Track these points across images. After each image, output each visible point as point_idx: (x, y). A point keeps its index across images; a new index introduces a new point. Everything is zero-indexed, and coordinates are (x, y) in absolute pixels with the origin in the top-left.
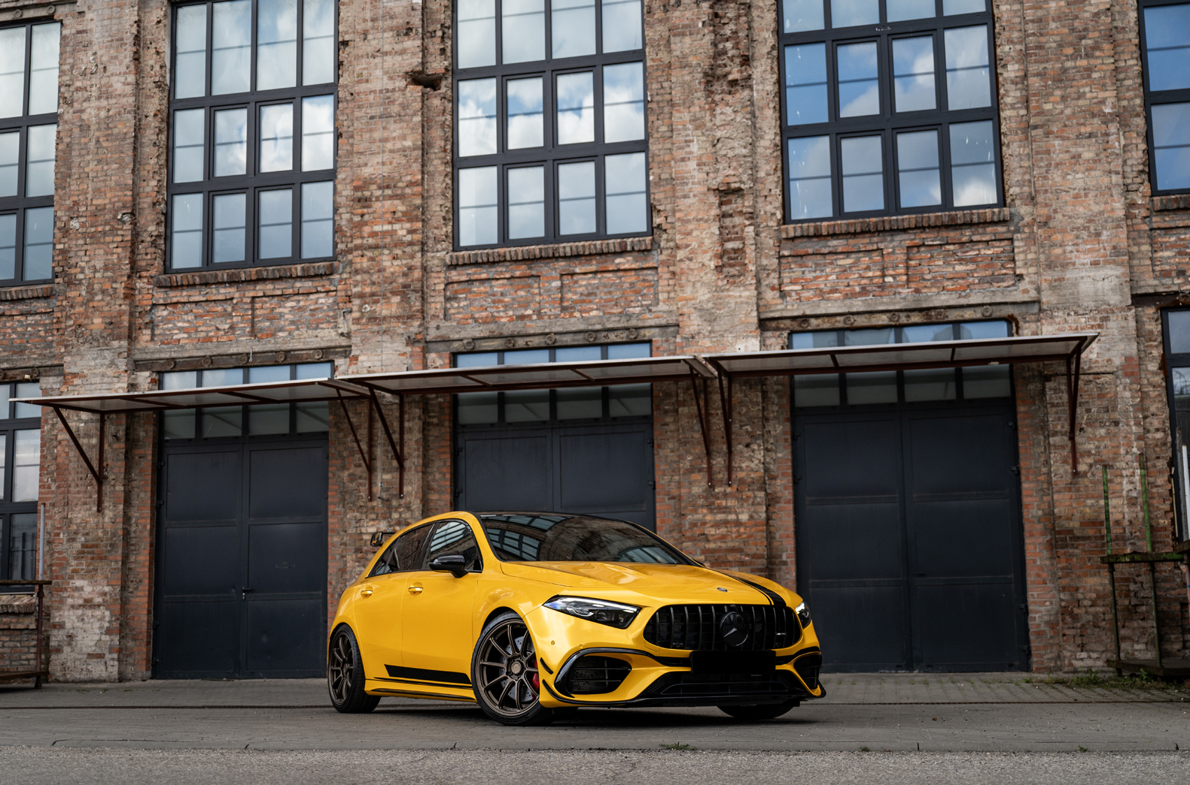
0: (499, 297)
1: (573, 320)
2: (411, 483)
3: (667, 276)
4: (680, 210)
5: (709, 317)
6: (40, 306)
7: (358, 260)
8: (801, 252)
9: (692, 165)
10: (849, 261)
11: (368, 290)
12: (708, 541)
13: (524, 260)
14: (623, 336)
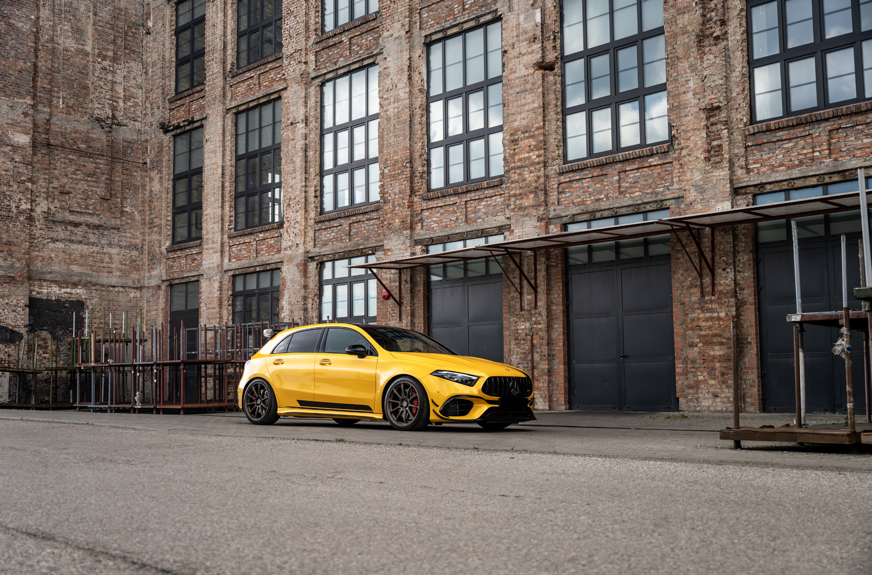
0: (586, 189)
1: (625, 199)
2: (541, 300)
3: (678, 166)
4: (683, 125)
5: (701, 190)
6: (374, 215)
7: (513, 175)
8: (759, 142)
9: (690, 95)
10: (791, 144)
11: (518, 192)
12: (701, 330)
13: (597, 166)
14: (654, 206)
